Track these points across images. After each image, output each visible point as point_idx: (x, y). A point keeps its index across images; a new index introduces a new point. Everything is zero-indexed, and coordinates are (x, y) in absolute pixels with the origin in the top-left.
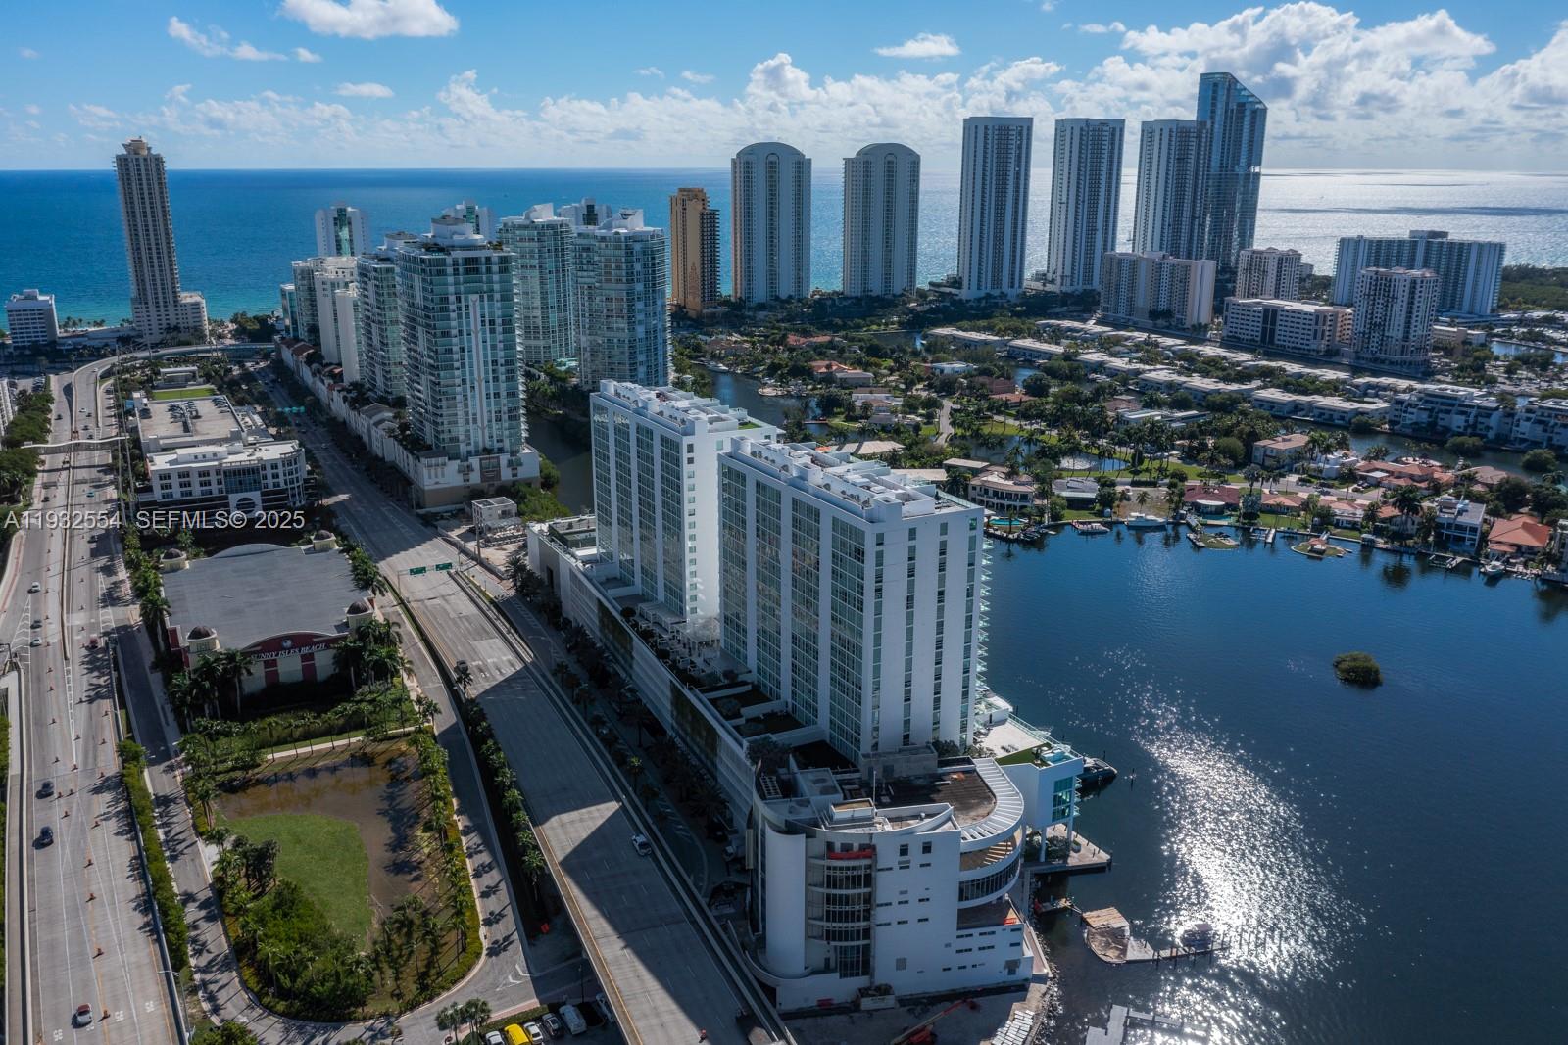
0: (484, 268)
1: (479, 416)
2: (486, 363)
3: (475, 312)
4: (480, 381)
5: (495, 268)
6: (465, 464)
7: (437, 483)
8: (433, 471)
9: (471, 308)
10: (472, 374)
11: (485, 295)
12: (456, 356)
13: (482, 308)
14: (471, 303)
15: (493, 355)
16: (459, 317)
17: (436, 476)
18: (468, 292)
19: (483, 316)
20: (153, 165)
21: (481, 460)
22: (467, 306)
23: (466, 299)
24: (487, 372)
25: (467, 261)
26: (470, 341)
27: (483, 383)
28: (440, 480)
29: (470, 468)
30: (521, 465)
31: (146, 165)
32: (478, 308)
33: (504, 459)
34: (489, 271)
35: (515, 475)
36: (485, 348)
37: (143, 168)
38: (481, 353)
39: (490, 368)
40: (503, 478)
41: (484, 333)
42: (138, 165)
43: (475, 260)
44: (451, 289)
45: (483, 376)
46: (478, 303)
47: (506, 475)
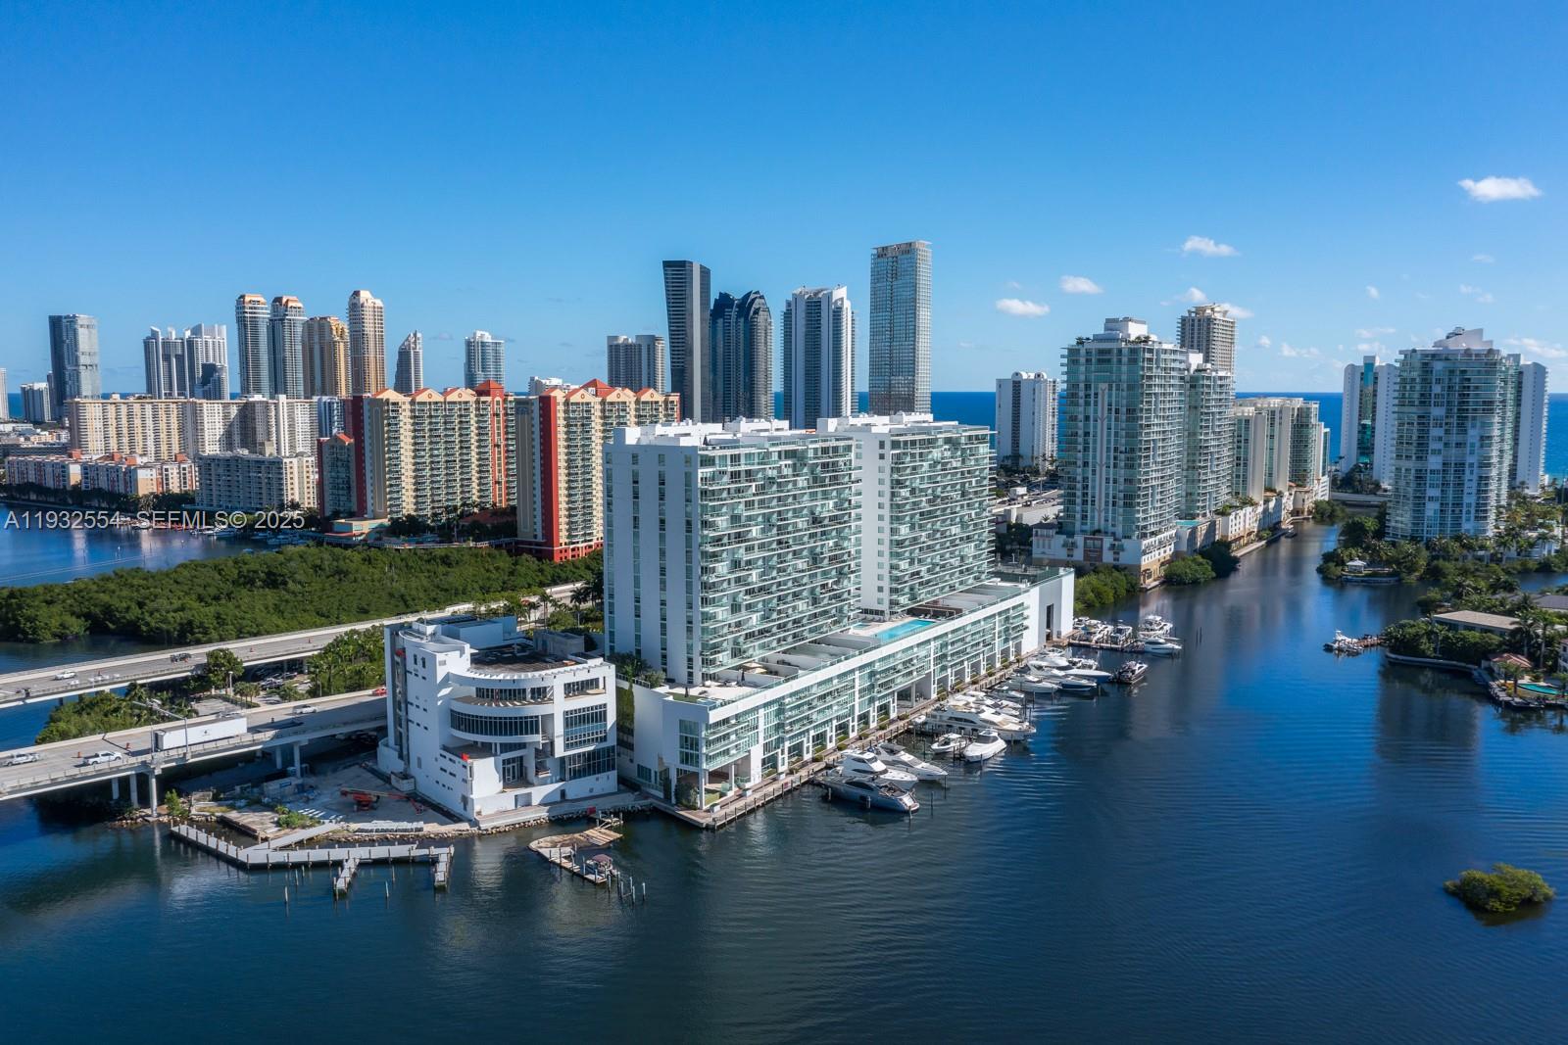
0: (1115, 360)
1: (1097, 499)
2: (1108, 449)
3: (1103, 401)
4: (1101, 466)
5: (1125, 359)
6: (1070, 540)
7: (1043, 553)
8: (1041, 542)
9: (1100, 396)
10: (1094, 457)
11: (1114, 385)
12: (1080, 440)
13: (1110, 396)
14: (1100, 392)
15: (1116, 442)
16: (1087, 404)
17: (1044, 547)
18: (1098, 380)
19: (1110, 405)
20: (1205, 324)
21: (1086, 539)
22: (1096, 394)
23: (1096, 388)
24: (1108, 458)
25: (1101, 352)
26: (1095, 427)
27: (1104, 468)
28: (1046, 550)
29: (1074, 544)
30: (1123, 550)
31: (1199, 325)
32: (1106, 397)
33: (1108, 541)
34: (1120, 361)
35: (1116, 559)
36: (1109, 435)
37: (1196, 328)
38: (1105, 438)
39: (1112, 454)
40: (1104, 561)
41: (1110, 420)
42: (1193, 325)
43: (1109, 351)
44: (1082, 377)
45: (1104, 461)
46: (1107, 391)
47: (1108, 557)
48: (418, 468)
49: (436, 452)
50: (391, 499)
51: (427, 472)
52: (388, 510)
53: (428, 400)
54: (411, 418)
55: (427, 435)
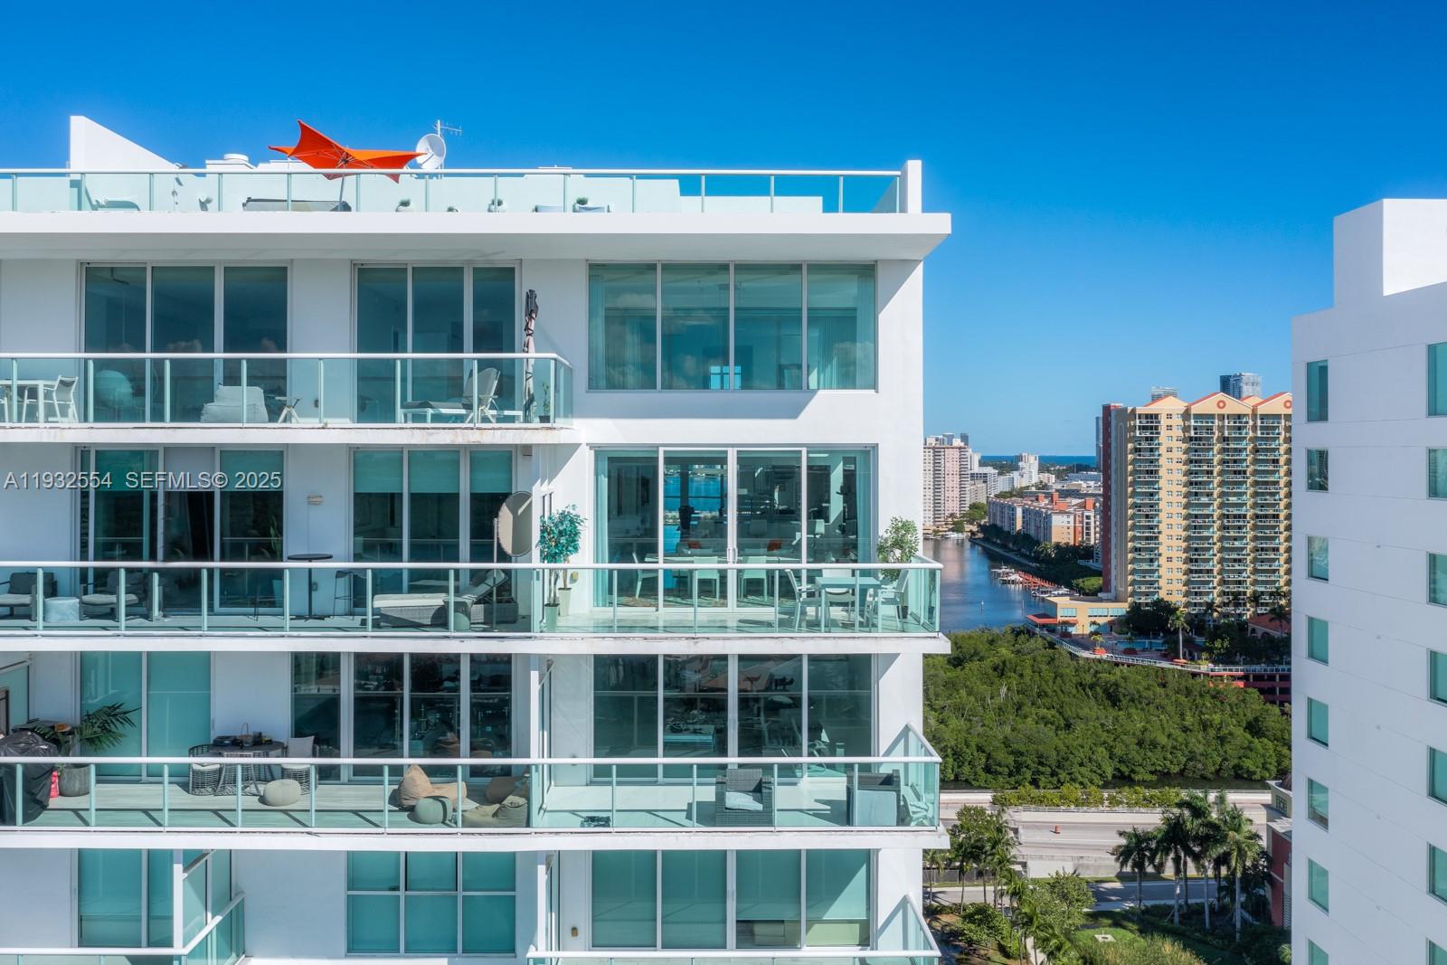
48: (1195, 523)
49: (1233, 499)
50: (1134, 572)
51: (1214, 532)
52: (1130, 588)
53: (1217, 411)
54: (1184, 440)
55: (1216, 470)
